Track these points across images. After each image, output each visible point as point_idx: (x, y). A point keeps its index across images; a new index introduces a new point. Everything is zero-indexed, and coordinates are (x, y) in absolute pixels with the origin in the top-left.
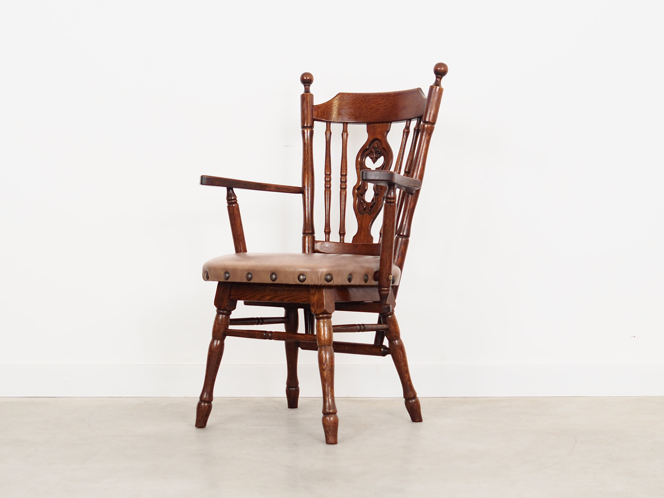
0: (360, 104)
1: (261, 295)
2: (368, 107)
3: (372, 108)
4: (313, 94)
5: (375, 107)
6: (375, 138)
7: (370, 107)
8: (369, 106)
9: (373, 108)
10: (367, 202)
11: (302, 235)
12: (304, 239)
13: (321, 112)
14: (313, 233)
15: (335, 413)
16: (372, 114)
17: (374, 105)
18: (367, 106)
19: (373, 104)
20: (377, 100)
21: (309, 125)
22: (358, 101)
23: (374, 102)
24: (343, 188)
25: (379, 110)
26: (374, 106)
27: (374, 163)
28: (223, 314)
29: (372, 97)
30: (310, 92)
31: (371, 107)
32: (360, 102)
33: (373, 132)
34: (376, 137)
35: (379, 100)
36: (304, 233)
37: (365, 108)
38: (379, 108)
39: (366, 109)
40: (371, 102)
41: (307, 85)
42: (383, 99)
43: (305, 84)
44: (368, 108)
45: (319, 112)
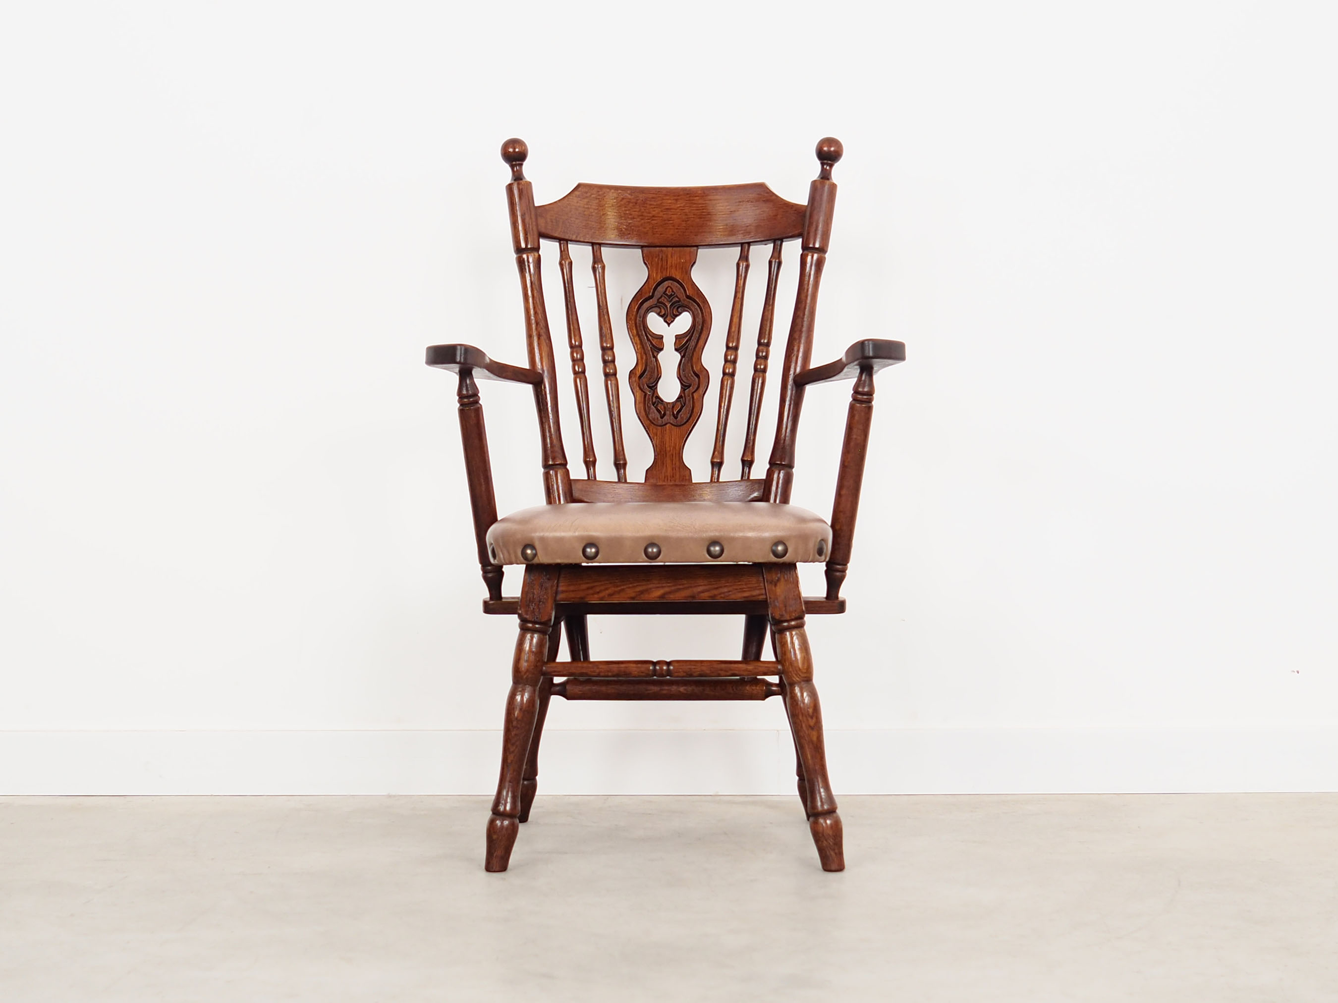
0: (626, 209)
1: (639, 589)
2: (645, 214)
3: (653, 216)
4: (530, 181)
5: (660, 215)
6: (668, 277)
7: (649, 215)
8: (646, 212)
9: (656, 217)
10: (666, 402)
11: (542, 470)
12: (547, 478)
13: (551, 219)
14: (565, 464)
15: (832, 811)
16: (655, 229)
17: (657, 211)
18: (643, 212)
19: (655, 209)
20: (664, 201)
21: (529, 246)
22: (621, 201)
23: (657, 205)
24: (610, 375)
25: (671, 222)
26: (659, 213)
27: (669, 326)
28: (534, 631)
29: (651, 196)
30: (525, 178)
31: (651, 215)
32: (625, 204)
33: (660, 265)
34: (668, 275)
35: (670, 201)
36: (546, 466)
37: (639, 216)
38: (671, 218)
39: (641, 217)
40: (651, 205)
41: (516, 165)
42: (676, 200)
43: (513, 161)
44: (645, 216)
45: (549, 220)
